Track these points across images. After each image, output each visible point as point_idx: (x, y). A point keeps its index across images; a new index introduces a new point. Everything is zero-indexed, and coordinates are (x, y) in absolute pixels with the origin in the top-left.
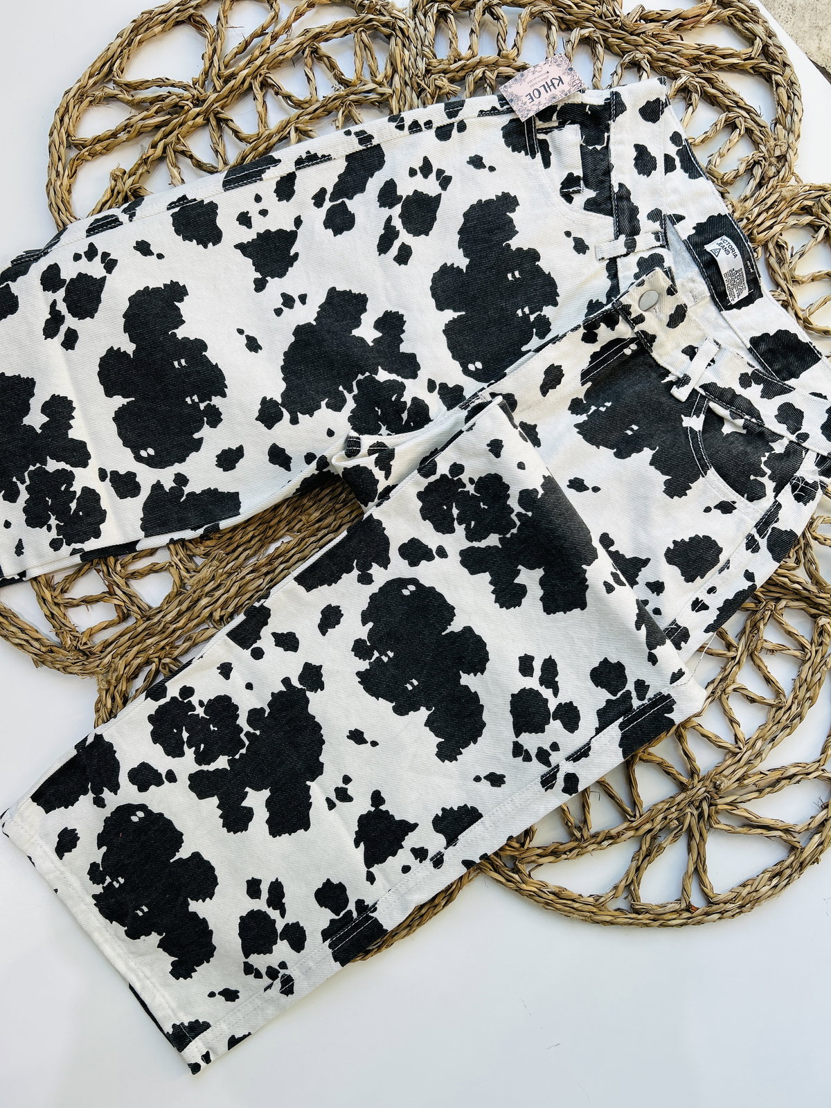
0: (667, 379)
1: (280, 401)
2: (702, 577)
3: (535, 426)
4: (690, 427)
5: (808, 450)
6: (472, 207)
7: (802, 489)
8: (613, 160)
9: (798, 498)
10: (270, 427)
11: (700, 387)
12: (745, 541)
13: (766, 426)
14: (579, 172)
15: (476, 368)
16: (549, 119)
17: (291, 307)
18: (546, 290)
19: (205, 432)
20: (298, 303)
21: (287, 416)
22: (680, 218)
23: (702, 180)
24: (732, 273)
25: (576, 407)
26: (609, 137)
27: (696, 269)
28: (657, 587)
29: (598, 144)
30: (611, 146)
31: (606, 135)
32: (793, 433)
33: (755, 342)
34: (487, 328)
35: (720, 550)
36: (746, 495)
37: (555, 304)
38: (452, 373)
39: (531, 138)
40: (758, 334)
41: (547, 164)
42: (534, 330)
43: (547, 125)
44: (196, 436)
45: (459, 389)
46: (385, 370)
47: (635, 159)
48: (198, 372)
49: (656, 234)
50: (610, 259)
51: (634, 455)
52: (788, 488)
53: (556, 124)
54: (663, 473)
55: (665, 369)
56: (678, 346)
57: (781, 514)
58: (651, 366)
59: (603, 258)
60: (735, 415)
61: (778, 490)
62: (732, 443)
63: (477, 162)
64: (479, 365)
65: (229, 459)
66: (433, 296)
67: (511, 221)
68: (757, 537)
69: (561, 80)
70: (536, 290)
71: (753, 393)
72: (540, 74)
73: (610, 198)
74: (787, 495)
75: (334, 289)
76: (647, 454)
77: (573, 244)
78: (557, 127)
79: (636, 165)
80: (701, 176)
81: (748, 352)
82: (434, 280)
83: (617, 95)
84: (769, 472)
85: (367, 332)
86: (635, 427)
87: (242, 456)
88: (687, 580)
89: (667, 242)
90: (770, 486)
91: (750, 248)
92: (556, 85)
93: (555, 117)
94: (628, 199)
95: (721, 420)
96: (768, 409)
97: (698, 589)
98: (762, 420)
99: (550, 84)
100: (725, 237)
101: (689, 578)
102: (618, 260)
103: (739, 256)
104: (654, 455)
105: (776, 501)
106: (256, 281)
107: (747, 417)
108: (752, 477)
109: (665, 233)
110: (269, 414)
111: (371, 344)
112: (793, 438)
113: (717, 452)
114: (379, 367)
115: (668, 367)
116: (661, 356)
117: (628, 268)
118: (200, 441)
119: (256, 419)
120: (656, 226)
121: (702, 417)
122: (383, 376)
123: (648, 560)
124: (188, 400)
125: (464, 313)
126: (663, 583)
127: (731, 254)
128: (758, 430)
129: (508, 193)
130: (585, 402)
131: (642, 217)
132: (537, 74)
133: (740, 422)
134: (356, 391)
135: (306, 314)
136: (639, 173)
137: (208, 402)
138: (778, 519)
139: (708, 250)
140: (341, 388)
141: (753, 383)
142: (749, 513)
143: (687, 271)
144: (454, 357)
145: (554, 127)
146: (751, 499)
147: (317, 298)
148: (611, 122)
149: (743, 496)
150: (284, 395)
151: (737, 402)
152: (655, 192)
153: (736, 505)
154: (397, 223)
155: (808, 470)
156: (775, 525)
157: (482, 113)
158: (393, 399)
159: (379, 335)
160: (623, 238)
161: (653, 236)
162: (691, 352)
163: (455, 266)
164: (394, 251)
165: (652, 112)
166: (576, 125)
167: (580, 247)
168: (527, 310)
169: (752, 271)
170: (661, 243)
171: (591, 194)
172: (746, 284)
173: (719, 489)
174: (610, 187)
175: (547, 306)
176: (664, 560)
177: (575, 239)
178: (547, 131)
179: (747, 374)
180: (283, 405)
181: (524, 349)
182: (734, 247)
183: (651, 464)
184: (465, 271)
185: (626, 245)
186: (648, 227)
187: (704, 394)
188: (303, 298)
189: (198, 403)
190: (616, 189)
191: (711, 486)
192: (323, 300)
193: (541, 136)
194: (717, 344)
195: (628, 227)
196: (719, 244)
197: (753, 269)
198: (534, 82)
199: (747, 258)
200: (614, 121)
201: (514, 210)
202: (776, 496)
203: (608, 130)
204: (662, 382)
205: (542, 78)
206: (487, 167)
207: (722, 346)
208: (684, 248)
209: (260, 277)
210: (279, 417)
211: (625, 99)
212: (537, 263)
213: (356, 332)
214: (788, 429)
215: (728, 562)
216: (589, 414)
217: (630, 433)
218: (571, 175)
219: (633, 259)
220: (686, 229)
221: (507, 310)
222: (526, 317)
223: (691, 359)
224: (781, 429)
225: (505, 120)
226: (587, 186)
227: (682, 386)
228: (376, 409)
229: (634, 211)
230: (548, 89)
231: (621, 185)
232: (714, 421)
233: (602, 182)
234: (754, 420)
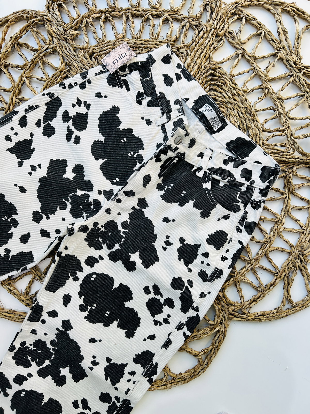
0: (194, 169)
1: (40, 211)
2: (222, 247)
3: (145, 198)
4: (206, 188)
5: (255, 187)
6: (101, 115)
7: (255, 204)
8: (155, 83)
9: (254, 208)
10: (38, 222)
11: (207, 170)
12: (236, 229)
13: (237, 180)
14: (142, 91)
15: (116, 181)
16: (125, 71)
17: (35, 171)
18: (138, 144)
19: (13, 230)
20: (38, 168)
21: (44, 216)
22: (187, 99)
23: (193, 81)
24: (212, 118)
25: (159, 187)
26: (151, 73)
27: (197, 120)
28: (206, 255)
29: (148, 77)
30: (153, 77)
31: (150, 73)
32: (248, 181)
33: (228, 144)
34: (117, 164)
35: (227, 235)
36: (233, 211)
37: (143, 149)
38: (107, 185)
39: (119, 80)
40: (229, 141)
41: (128, 89)
42: (137, 161)
43: (125, 73)
44: (10, 232)
45: (111, 191)
46: (80, 190)
47: (164, 80)
48: (4, 207)
49: (179, 111)
50: (162, 125)
51: (186, 204)
52: (249, 205)
53: (128, 72)
54: (199, 210)
55: (192, 165)
56: (195, 154)
57: (248, 216)
58: (186, 164)
59: (159, 125)
60: (223, 179)
61: (245, 206)
62: (225, 190)
63: (99, 95)
64: (117, 179)
65: (25, 239)
66: (93, 155)
67: (118, 118)
68: (240, 226)
69: (125, 54)
70: (134, 144)
71: (230, 167)
72: (117, 53)
73: (157, 99)
74: (249, 208)
75: (52, 159)
76: (191, 203)
77: (146, 122)
78: (129, 73)
79: (165, 83)
80: (193, 79)
81: (226, 149)
82: (92, 148)
83: (150, 56)
84: (240, 200)
85: (69, 175)
86: (185, 192)
87: (30, 236)
88: (217, 250)
89: (184, 112)
90: (242, 206)
91: (218, 107)
92: (124, 56)
93: (127, 69)
94: (165, 98)
95: (218, 181)
96: (237, 172)
97: (222, 252)
98: (235, 178)
99: (121, 56)
100: (207, 104)
101: (218, 248)
102: (165, 124)
103: (214, 111)
104: (194, 203)
105: (245, 211)
106: (19, 163)
107: (229, 178)
108: (234, 204)
109: (182, 109)
110: (37, 217)
111: (72, 180)
112: (249, 183)
113: (219, 197)
114: (77, 190)
115: (193, 164)
116: (189, 160)
117: (170, 127)
118: (12, 234)
119: (32, 221)
120: (178, 107)
121: (210, 182)
122: (80, 193)
123: (200, 245)
124: (3, 219)
125: (107, 159)
126: (208, 253)
127: (210, 111)
128: (234, 183)
129: (115, 106)
130: (163, 184)
131: (172, 104)
132: (116, 53)
133: (226, 181)
134: (70, 201)
135: (42, 173)
136: (167, 86)
137: (11, 218)
138: (247, 218)
139: (201, 111)
140: (64, 200)
141: (229, 162)
142: (235, 217)
143: (194, 121)
144: (107, 179)
145: (128, 74)
146: (235, 212)
147: (46, 165)
148: (151, 67)
149: (232, 212)
150: (41, 208)
151: (224, 172)
152: (175, 92)
153: (230, 216)
154: (72, 128)
155: (256, 196)
156: (246, 221)
157: (96, 74)
158: (86, 202)
159: (74, 175)
160: (165, 115)
161: (178, 111)
162: (201, 155)
163: (99, 141)
164: (73, 139)
165: (167, 60)
166: (137, 71)
167: (149, 122)
168: (132, 153)
169: (221, 116)
170: (181, 113)
171: (149, 99)
172: (219, 121)
173: (222, 211)
174: (156, 94)
175: (140, 150)
176: (206, 243)
177: (146, 120)
178: (125, 76)
179: (226, 159)
180: (42, 212)
181: (134, 169)
182: (211, 108)
183: (194, 207)
184: (104, 142)
185: (167, 118)
186: (174, 108)
187: (209, 172)
188: (40, 166)
189: (7, 219)
190: (159, 95)
191: (219, 210)
192: (48, 165)
193: (123, 78)
194: (211, 150)
195: (167, 110)
196: (205, 108)
197: (221, 115)
198: (115, 56)
199: (217, 111)
200: (152, 67)
201: (118, 113)
202: (245, 209)
203: (150, 71)
204: (192, 171)
205: (118, 54)
206: (104, 96)
207: (214, 150)
208: (192, 112)
209: (20, 161)
210: (41, 218)
211: (154, 57)
212: (132, 134)
213: (65, 176)
214: (246, 180)
215: (231, 238)
216: (165, 190)
217: (183, 195)
218: (139, 92)
219: (171, 122)
220: (190, 104)
221: (124, 155)
222: (132, 156)
223: (202, 158)
224: (243, 180)
225: (106, 75)
226: (147, 95)
227: (200, 171)
228: (80, 206)
229: (168, 102)
230: (121, 59)
231: (160, 93)
232: (215, 183)
233: (153, 93)
234: (232, 179)
